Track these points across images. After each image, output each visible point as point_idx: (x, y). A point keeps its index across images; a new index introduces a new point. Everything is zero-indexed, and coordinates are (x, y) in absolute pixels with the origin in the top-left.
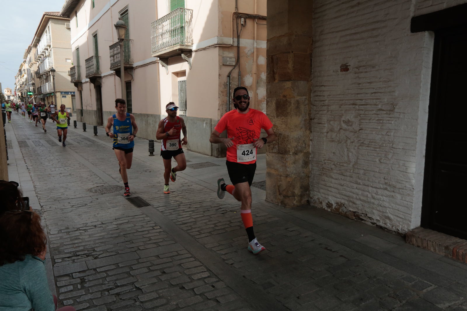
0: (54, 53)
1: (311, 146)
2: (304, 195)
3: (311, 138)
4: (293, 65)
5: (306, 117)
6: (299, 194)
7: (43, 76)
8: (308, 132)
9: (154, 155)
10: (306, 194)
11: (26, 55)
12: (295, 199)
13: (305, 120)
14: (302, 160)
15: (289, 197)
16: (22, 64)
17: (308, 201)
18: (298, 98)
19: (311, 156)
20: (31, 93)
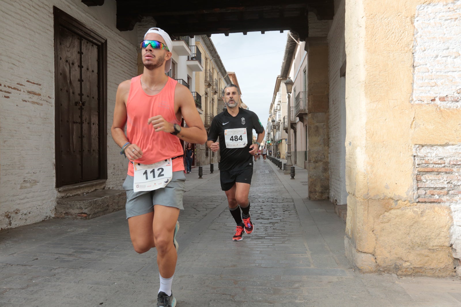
0: (282, 107)
1: (329, 158)
2: (325, 192)
3: (329, 152)
4: (312, 103)
5: (324, 137)
6: (320, 191)
7: (276, 127)
8: (326, 148)
9: (294, 179)
10: (327, 192)
11: (271, 111)
12: (316, 195)
13: (324, 139)
14: (322, 167)
15: (312, 192)
16: (268, 119)
17: (328, 198)
18: (317, 124)
19: (329, 165)
20: (270, 142)
